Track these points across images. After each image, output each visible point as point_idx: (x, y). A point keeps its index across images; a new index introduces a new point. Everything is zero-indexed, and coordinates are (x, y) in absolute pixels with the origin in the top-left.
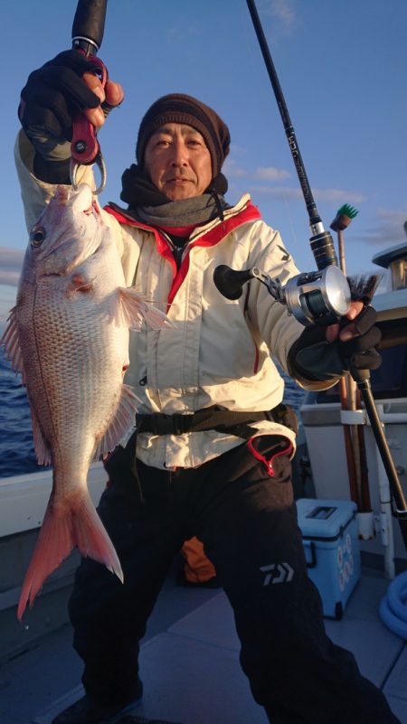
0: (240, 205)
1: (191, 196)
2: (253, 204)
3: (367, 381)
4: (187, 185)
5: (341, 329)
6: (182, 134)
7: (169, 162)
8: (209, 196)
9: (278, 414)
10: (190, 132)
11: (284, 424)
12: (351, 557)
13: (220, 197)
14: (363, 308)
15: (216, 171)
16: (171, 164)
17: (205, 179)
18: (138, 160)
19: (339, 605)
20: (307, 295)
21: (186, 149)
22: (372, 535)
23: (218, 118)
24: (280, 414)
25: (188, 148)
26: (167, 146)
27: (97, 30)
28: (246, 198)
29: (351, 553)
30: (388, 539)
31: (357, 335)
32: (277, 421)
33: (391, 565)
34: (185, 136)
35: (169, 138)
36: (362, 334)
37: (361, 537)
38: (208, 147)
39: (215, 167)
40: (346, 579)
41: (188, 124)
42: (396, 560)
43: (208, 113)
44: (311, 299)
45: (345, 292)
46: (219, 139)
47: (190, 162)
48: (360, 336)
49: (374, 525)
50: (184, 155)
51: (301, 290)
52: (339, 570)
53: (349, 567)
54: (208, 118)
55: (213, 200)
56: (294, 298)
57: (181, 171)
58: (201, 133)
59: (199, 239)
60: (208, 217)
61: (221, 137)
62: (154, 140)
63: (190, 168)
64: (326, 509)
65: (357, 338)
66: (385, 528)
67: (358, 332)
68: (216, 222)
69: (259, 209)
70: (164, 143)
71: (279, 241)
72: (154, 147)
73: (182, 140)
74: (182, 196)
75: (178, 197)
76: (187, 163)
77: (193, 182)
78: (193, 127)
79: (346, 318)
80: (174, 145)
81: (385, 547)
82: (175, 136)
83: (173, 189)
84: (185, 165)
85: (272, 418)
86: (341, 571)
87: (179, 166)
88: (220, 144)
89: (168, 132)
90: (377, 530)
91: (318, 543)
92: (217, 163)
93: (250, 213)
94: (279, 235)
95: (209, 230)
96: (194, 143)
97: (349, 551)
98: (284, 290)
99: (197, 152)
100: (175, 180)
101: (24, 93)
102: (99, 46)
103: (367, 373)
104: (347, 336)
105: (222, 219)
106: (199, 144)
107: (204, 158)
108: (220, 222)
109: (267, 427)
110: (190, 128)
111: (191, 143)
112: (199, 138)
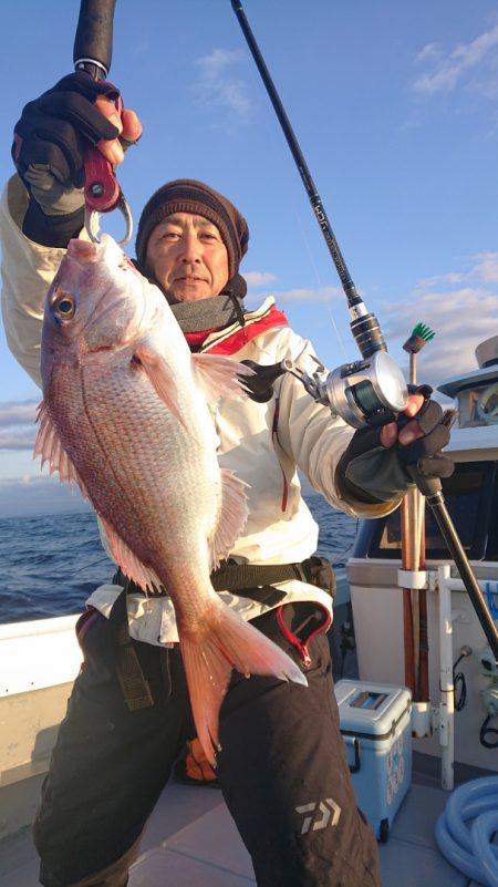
0: (262, 310)
1: (204, 297)
2: (279, 309)
3: (439, 493)
4: (200, 284)
5: (399, 430)
6: (195, 225)
7: (179, 256)
8: (227, 297)
9: (310, 570)
10: (204, 224)
11: (319, 585)
12: (401, 759)
13: (239, 299)
14: (424, 403)
15: (233, 271)
16: (181, 260)
17: (221, 279)
18: (137, 255)
19: (384, 822)
20: (353, 389)
21: (199, 242)
22: (428, 731)
23: (235, 211)
24: (313, 570)
25: (202, 242)
26: (177, 239)
27: (105, 51)
28: (270, 301)
29: (403, 755)
30: (447, 738)
31: (421, 435)
32: (309, 581)
33: (449, 773)
34: (198, 229)
35: (178, 230)
36: (427, 432)
37: (414, 734)
38: (225, 242)
39: (233, 266)
40: (395, 788)
41: (201, 215)
42: (456, 765)
43: (224, 204)
44: (360, 394)
45: (400, 382)
46: (237, 234)
47: (203, 258)
48: (425, 436)
49: (431, 718)
50: (197, 249)
51: (347, 383)
52: (388, 777)
53: (399, 773)
54: (224, 209)
55: (231, 303)
56: (339, 394)
57: (193, 269)
58: (217, 226)
59: (214, 348)
60: (225, 322)
61: (239, 233)
62: (159, 232)
63: (202, 265)
64: (374, 696)
65: (421, 438)
66: (445, 725)
67: (422, 431)
68: (235, 328)
69: (286, 315)
70: (173, 235)
71: (311, 350)
72: (160, 240)
73: (194, 232)
74: (194, 297)
75: (188, 298)
76: (200, 259)
77: (207, 281)
78: (207, 218)
79: (404, 415)
80: (185, 238)
81: (442, 747)
82: (186, 228)
83: (183, 289)
84: (197, 261)
85: (303, 576)
86: (390, 778)
87: (190, 262)
88: (237, 240)
89: (177, 223)
90: (435, 726)
91: (362, 741)
92: (233, 261)
93: (275, 319)
94: (310, 345)
95: (227, 337)
96: (209, 236)
97: (400, 753)
98: (325, 387)
99: (212, 248)
100: (184, 278)
101: (19, 129)
102: (108, 70)
103: (437, 483)
104: (407, 438)
105: (242, 324)
106: (214, 238)
107: (219, 254)
108: (240, 327)
109: (298, 591)
110: (204, 219)
111: (204, 237)
112: (214, 231)
